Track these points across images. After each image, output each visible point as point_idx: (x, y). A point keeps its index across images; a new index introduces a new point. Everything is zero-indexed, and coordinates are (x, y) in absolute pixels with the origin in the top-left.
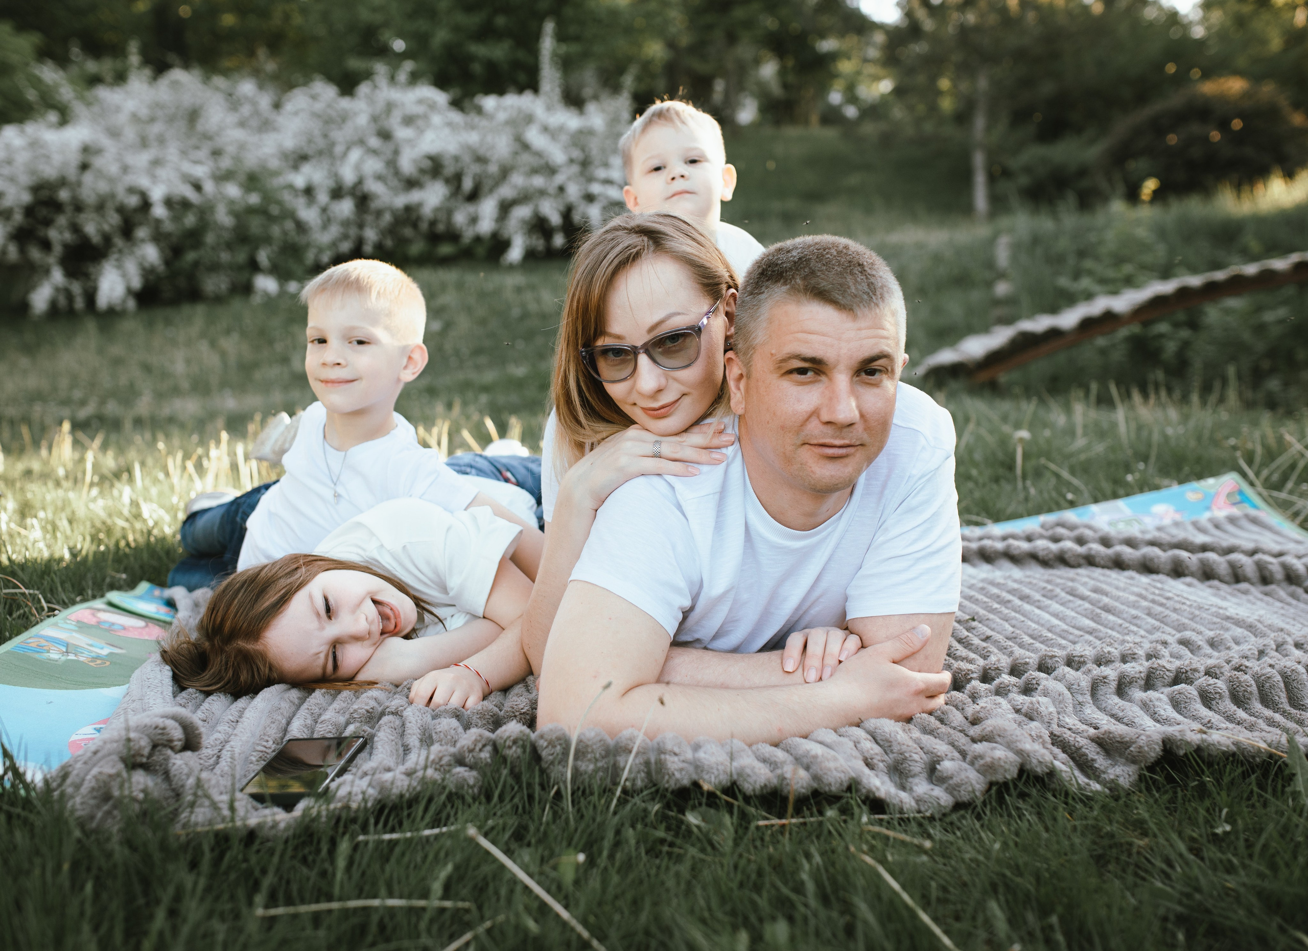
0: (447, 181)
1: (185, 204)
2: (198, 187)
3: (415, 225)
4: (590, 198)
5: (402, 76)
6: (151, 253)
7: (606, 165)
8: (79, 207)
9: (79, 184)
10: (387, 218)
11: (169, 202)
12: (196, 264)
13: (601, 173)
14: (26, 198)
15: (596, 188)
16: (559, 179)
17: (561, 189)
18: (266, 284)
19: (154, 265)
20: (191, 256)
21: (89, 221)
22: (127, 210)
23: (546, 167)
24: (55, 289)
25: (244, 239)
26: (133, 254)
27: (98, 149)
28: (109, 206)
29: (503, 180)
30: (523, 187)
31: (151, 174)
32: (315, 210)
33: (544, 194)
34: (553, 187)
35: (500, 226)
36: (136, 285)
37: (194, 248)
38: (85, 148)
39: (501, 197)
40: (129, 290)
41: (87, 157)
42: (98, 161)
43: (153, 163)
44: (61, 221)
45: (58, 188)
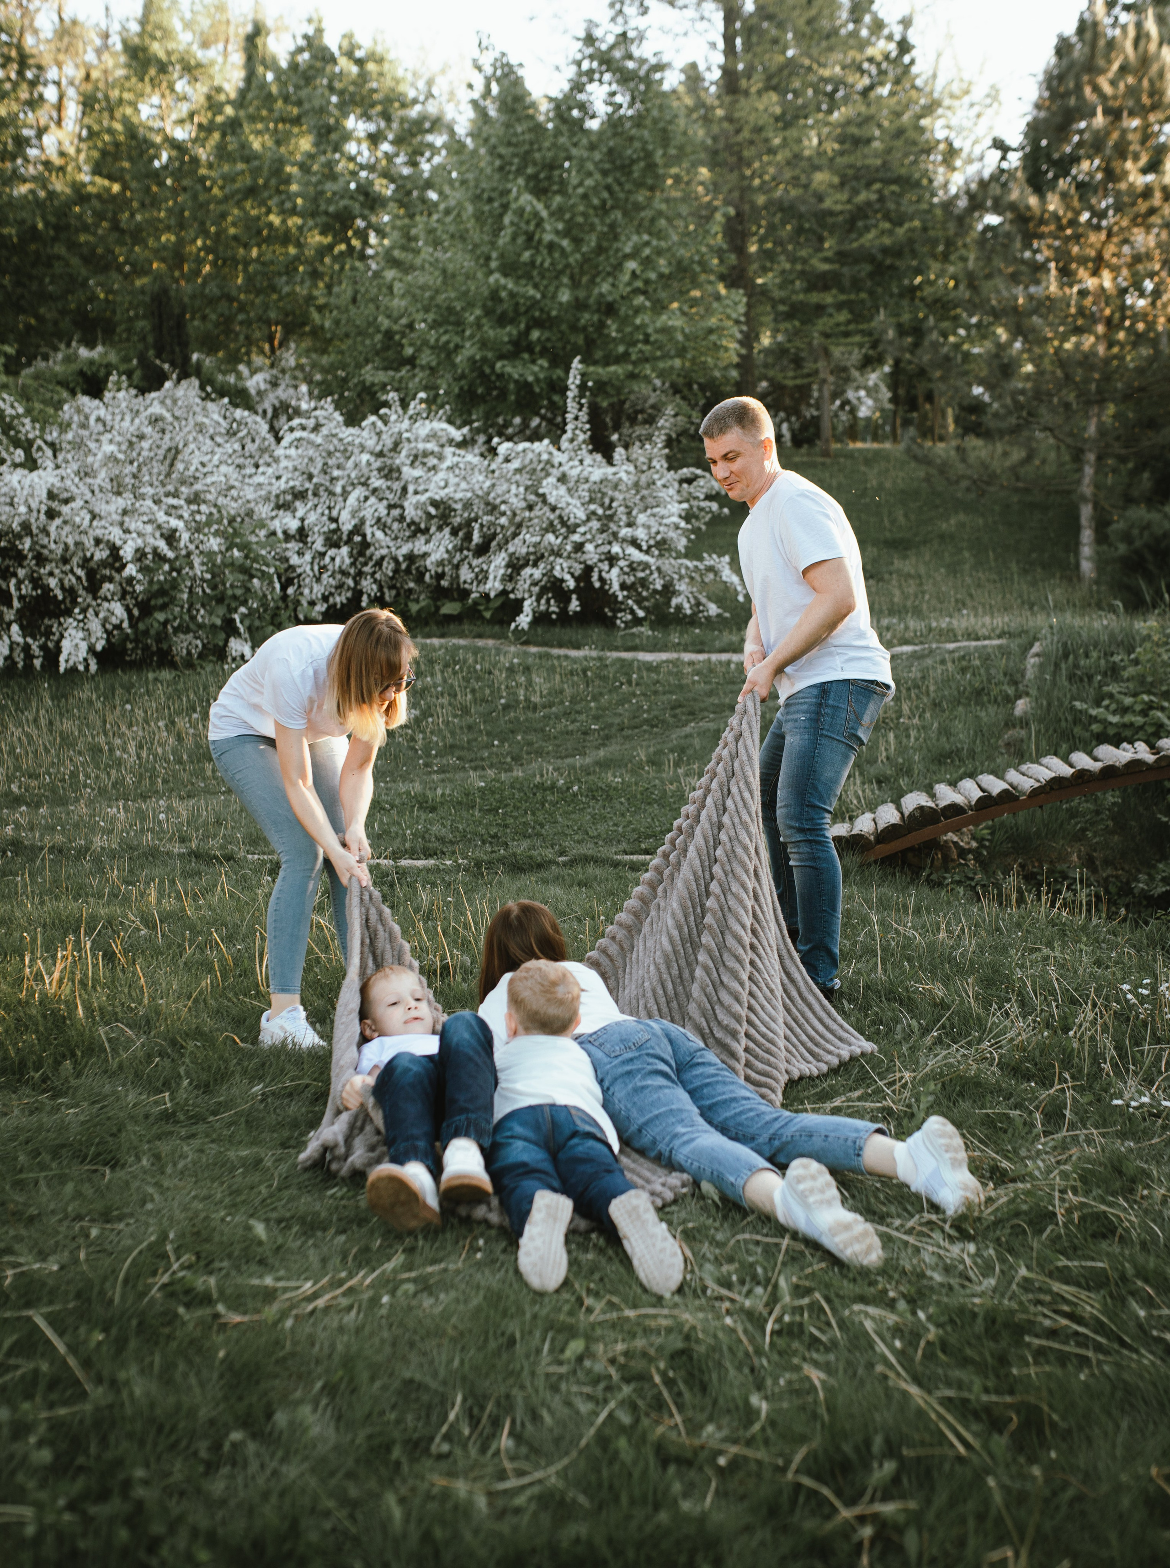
0: (454, 532)
1: (159, 557)
2: (171, 539)
3: (420, 577)
4: (612, 560)
5: (414, 406)
6: (118, 610)
7: (632, 524)
8: (41, 560)
9: (45, 531)
10: (388, 568)
11: (140, 555)
12: (165, 623)
13: (625, 532)
15: (616, 549)
16: (576, 538)
17: (579, 547)
18: (241, 648)
19: (118, 627)
20: (161, 616)
21: (51, 574)
22: (93, 564)
23: (564, 523)
24: (12, 646)
25: (220, 600)
26: (97, 614)
27: (65, 495)
28: (75, 561)
29: (515, 535)
30: (536, 545)
31: (122, 524)
32: (308, 557)
33: (558, 555)
34: (569, 548)
35: (509, 587)
36: (99, 648)
37: (163, 607)
38: (51, 495)
39: (511, 555)
40: (91, 649)
41: (55, 505)
42: (65, 509)
43: (125, 512)
44: (21, 573)
45: (19, 537)
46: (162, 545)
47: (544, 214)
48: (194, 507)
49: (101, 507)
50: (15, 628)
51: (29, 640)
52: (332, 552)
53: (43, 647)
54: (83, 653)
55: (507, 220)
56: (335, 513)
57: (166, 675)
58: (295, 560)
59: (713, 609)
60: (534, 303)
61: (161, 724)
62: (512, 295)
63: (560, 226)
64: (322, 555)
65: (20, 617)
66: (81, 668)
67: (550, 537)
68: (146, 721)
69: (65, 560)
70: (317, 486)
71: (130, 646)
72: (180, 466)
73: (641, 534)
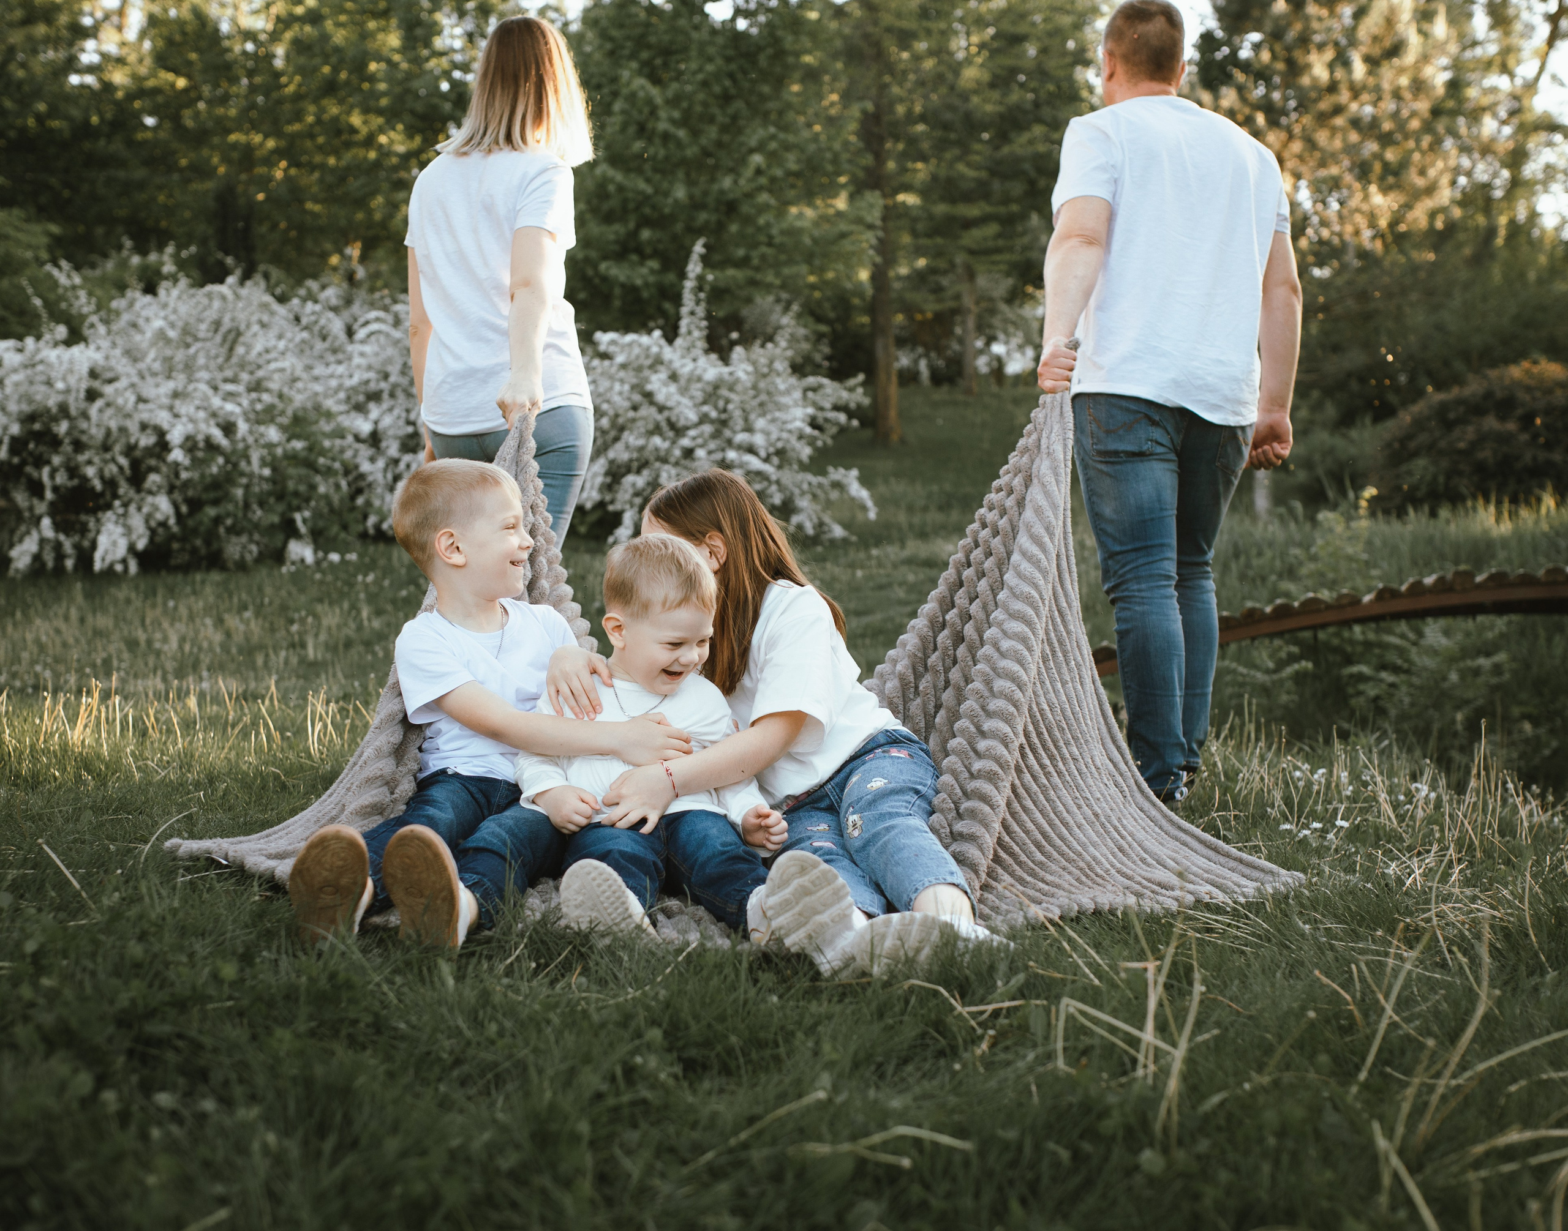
1: (211, 447)
2: (228, 428)
6: (163, 505)
7: (749, 429)
8: (79, 446)
9: (85, 415)
11: (190, 444)
12: (217, 520)
13: (741, 437)
14: (15, 429)
15: (732, 455)
16: (685, 442)
17: (689, 453)
18: (301, 551)
19: (163, 524)
20: (211, 511)
21: (90, 462)
22: (138, 453)
23: (672, 425)
24: (42, 541)
25: (281, 496)
26: (139, 509)
27: (109, 375)
28: (117, 448)
29: (617, 439)
30: (641, 449)
31: (171, 408)
32: (381, 463)
33: (664, 460)
34: (677, 453)
35: (608, 498)
36: (141, 545)
37: (216, 502)
38: (93, 374)
39: (612, 462)
40: (132, 549)
41: (96, 384)
42: (108, 390)
43: (176, 395)
44: (56, 460)
45: (56, 419)
46: (217, 435)
47: (659, 101)
48: (254, 395)
49: (148, 391)
50: (46, 522)
51: (62, 537)
52: (407, 458)
53: (77, 547)
54: (121, 551)
55: (617, 106)
56: (412, 417)
57: (216, 576)
58: (365, 467)
59: (838, 532)
60: (646, 198)
61: (208, 621)
62: (621, 189)
63: (676, 114)
64: (396, 462)
65: (54, 511)
66: (119, 568)
67: (657, 440)
68: (191, 618)
69: (106, 447)
70: (395, 386)
71: (176, 546)
72: (240, 350)
73: (759, 440)
